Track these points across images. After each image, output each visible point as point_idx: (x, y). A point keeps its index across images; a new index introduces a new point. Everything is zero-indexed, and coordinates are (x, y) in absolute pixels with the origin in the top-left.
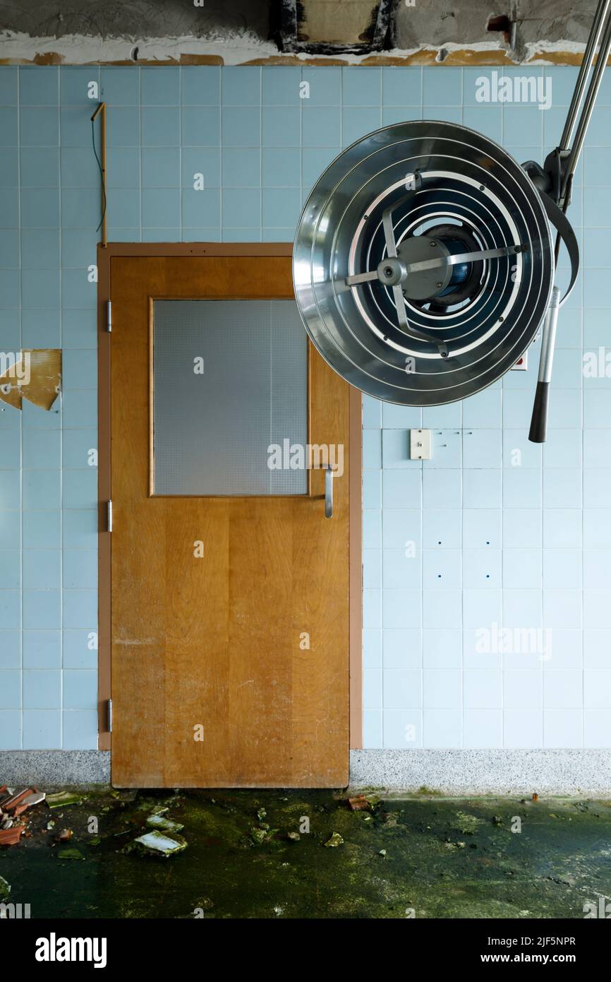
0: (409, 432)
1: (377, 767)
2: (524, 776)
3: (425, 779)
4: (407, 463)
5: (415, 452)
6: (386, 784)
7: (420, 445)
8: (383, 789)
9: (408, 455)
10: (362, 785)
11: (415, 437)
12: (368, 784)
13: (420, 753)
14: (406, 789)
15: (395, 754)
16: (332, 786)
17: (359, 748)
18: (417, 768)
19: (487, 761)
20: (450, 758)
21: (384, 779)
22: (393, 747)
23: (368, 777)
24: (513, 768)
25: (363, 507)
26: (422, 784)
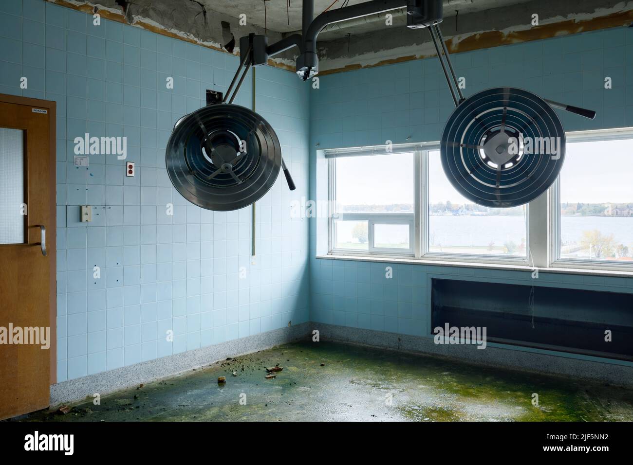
0: (81, 208)
1: (65, 392)
2: (133, 378)
3: (89, 391)
4: (81, 224)
5: (84, 218)
6: (69, 400)
7: (86, 214)
8: (68, 402)
9: (81, 220)
10: (57, 403)
11: (84, 210)
12: (60, 402)
13: (86, 378)
14: (80, 399)
15: (73, 382)
16: (41, 408)
17: (55, 383)
18: (84, 387)
19: (117, 375)
20: (100, 377)
21: (68, 397)
22: (72, 379)
23: (60, 398)
24: (129, 375)
25: (57, 249)
26: (87, 395)
